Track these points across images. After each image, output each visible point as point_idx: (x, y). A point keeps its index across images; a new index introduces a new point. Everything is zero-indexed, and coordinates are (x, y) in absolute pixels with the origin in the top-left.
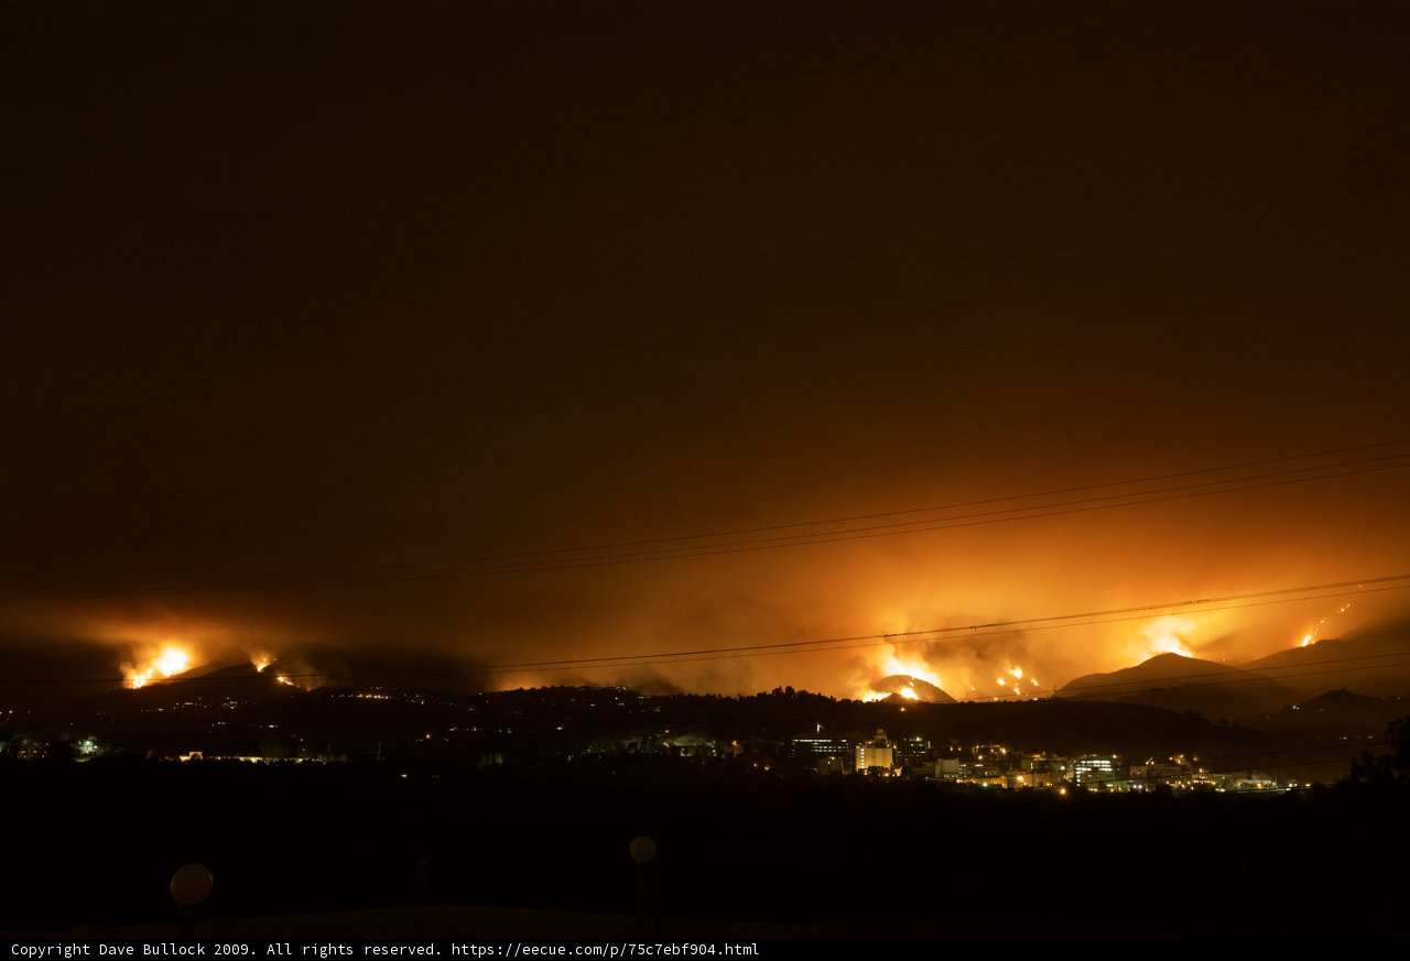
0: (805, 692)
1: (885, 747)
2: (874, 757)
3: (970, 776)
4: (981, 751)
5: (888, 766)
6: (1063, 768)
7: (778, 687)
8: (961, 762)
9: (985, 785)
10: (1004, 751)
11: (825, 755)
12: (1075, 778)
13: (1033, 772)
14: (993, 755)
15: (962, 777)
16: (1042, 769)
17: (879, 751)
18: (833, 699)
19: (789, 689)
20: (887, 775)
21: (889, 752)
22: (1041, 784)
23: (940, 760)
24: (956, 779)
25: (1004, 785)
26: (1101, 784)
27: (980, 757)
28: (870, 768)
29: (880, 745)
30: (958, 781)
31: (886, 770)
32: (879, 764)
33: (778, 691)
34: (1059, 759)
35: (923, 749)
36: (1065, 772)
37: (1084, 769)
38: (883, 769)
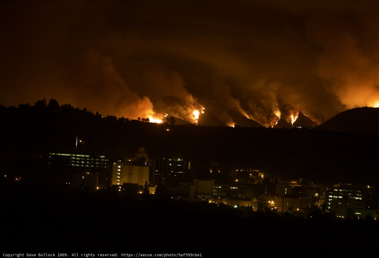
0: (69, 105)
1: (143, 165)
2: (130, 174)
3: (223, 198)
4: (239, 175)
5: (143, 184)
6: (317, 195)
7: (42, 99)
8: (217, 184)
9: (236, 206)
10: (262, 176)
11: (82, 170)
12: (325, 206)
13: (286, 196)
14: (252, 178)
15: (215, 198)
16: (294, 194)
17: (136, 169)
18: (98, 116)
19: (53, 102)
20: (141, 192)
21: (146, 170)
22: (291, 209)
23: (195, 181)
24: (208, 199)
25: (255, 209)
26: (350, 212)
27: (237, 180)
28: (124, 186)
29: (139, 163)
30: (210, 201)
31: (141, 188)
32: (135, 181)
33: (41, 103)
34: (315, 186)
35: (180, 169)
36: (317, 199)
37: (334, 197)
38: (137, 187)
